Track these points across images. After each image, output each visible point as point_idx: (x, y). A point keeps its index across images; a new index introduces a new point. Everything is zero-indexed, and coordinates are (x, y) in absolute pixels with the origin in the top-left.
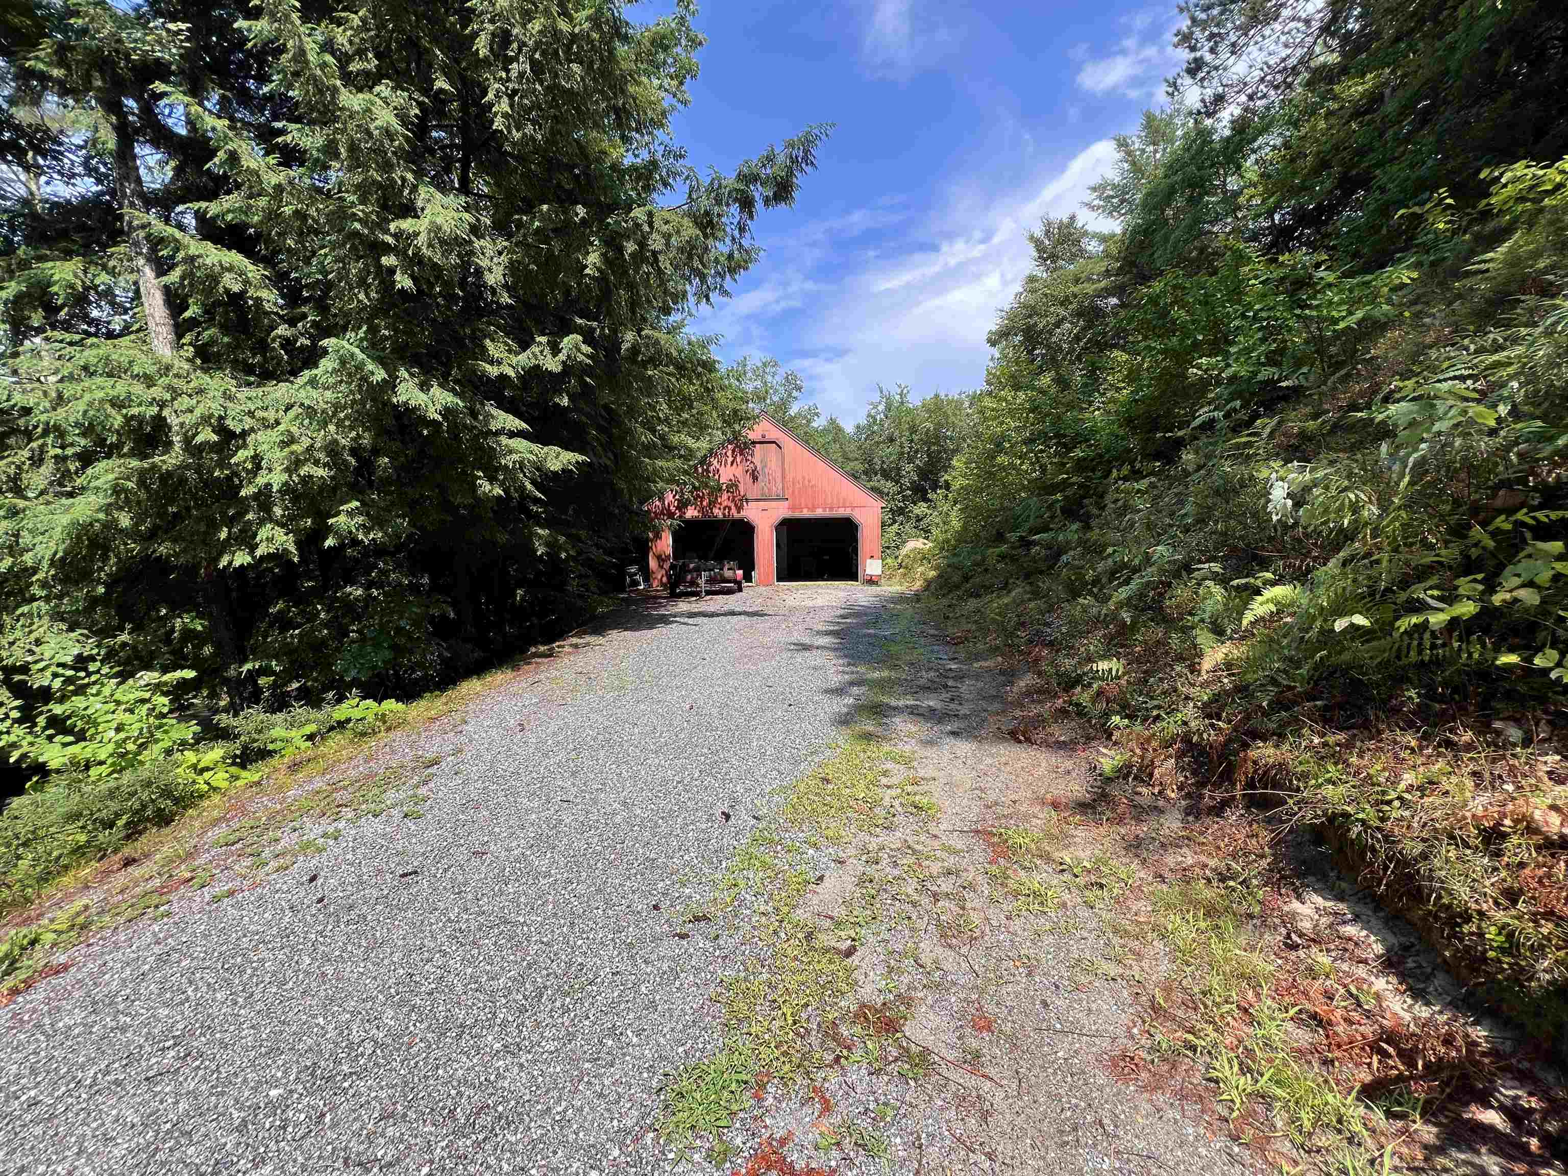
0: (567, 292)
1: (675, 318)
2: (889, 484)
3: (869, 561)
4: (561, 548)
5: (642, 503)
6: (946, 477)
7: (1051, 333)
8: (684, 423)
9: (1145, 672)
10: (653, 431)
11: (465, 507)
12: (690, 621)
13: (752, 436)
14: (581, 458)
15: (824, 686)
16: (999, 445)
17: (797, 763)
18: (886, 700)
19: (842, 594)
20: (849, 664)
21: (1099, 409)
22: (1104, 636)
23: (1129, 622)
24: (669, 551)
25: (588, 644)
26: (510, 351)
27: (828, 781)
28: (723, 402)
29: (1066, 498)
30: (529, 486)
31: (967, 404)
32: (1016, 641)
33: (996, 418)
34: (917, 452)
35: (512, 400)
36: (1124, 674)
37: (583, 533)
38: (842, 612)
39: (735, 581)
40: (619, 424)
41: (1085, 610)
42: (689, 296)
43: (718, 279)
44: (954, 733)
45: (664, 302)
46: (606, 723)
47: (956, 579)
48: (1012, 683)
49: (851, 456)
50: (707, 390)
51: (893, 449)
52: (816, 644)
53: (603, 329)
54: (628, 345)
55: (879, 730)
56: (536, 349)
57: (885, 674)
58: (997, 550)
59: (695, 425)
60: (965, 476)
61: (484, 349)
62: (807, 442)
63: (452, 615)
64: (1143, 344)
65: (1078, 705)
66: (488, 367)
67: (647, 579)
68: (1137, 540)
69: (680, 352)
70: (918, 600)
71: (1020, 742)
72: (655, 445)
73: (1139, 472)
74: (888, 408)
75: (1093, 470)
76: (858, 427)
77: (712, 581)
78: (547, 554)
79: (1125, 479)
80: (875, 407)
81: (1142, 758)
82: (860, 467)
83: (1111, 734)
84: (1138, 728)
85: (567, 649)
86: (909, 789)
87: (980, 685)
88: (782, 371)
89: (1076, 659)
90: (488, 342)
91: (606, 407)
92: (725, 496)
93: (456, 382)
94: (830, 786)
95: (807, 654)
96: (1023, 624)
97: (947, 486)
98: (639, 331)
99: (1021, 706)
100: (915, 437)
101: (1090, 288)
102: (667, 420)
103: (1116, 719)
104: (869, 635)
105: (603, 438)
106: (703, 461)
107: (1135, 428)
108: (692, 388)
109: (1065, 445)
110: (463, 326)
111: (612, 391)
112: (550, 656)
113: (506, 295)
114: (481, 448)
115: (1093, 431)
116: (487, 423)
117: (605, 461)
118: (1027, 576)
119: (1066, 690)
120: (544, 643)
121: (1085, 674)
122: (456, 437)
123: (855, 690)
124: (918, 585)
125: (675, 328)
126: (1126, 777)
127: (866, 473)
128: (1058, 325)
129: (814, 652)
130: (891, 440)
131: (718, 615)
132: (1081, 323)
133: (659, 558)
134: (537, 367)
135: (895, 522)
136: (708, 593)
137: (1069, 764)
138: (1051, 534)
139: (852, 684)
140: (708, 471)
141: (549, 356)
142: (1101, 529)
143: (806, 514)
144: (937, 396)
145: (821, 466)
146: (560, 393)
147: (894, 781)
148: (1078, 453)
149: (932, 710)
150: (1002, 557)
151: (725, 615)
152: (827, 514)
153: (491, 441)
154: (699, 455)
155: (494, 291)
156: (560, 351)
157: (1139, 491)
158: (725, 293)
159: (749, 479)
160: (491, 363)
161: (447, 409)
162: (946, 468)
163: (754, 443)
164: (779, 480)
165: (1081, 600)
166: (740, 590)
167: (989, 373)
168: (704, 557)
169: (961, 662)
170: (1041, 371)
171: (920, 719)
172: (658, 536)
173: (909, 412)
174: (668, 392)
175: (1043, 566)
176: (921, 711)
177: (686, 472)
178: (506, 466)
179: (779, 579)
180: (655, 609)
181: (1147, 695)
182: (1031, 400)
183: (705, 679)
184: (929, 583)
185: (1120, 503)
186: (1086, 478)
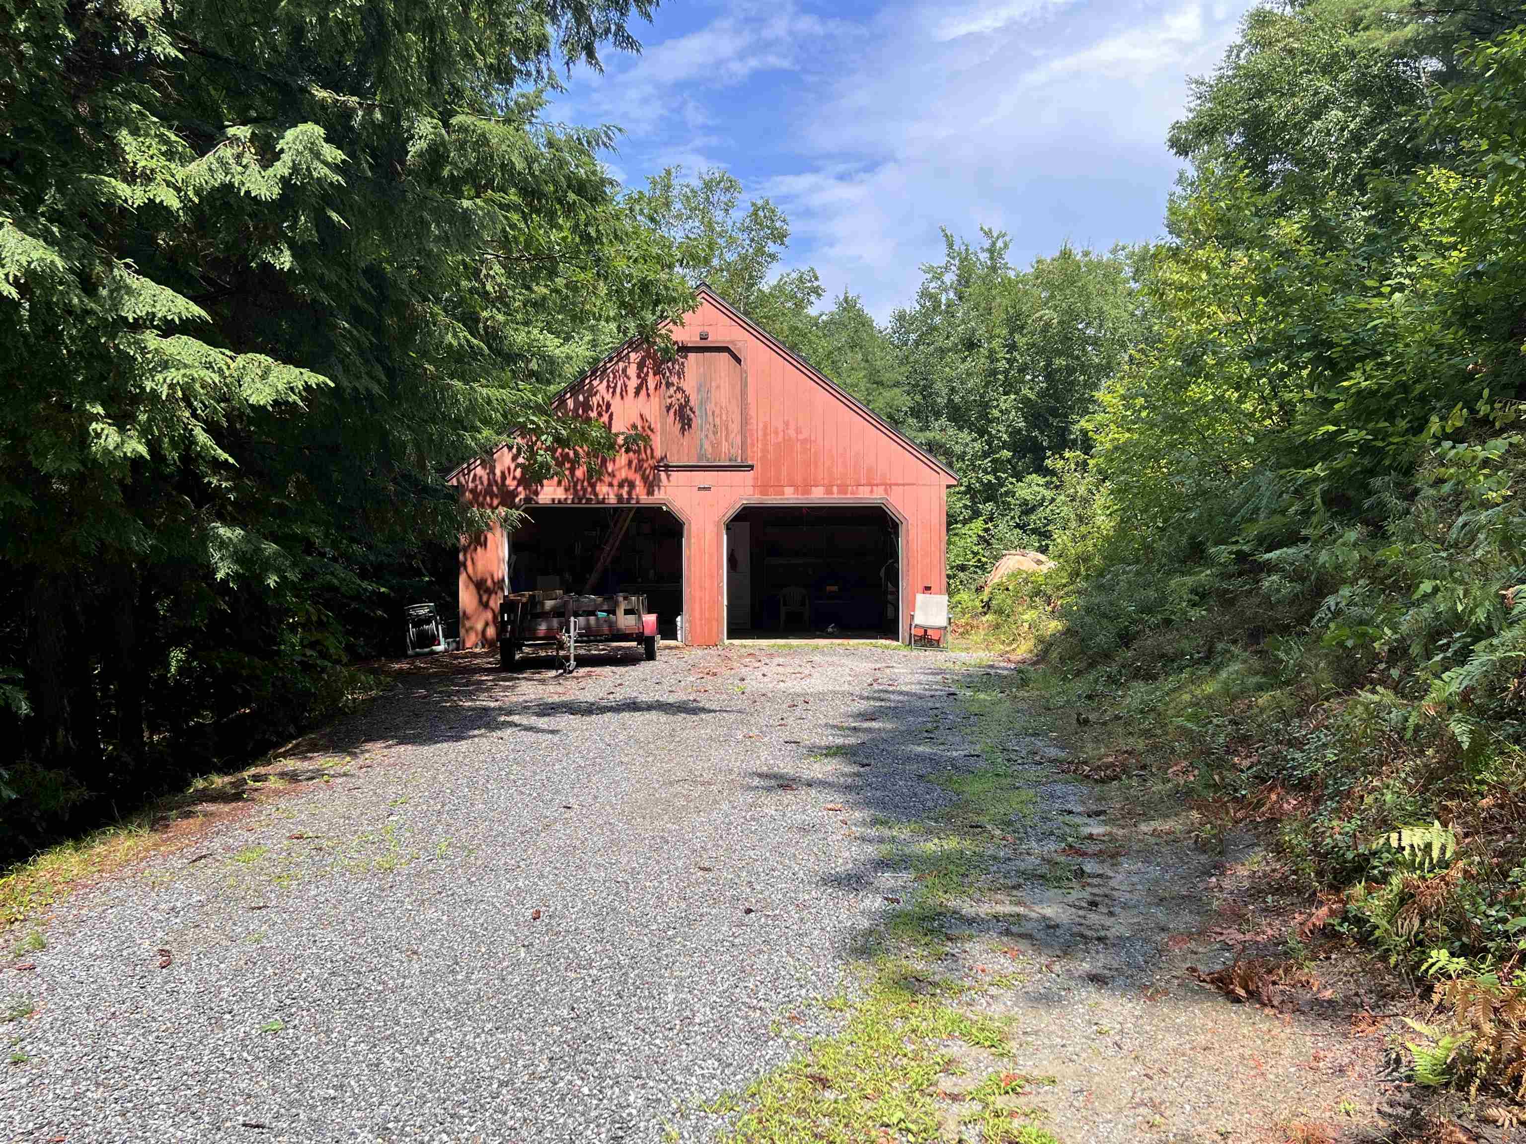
0: (297, 31)
1: (521, 89)
2: (965, 436)
3: (920, 598)
4: (267, 566)
5: (444, 471)
6: (1083, 423)
7: (1301, 128)
8: (539, 305)
9: (1502, 854)
10: (471, 321)
11: (63, 478)
12: (542, 722)
13: (680, 335)
14: (315, 379)
15: (823, 868)
16: (1192, 361)
17: (759, 1040)
18: (953, 902)
19: (865, 666)
20: (875, 822)
21: (1401, 288)
22: (1415, 771)
23: (1466, 742)
24: (502, 571)
25: (318, 774)
26: (170, 155)
27: (825, 1083)
28: (621, 265)
29: (1334, 473)
30: (202, 437)
31: (1128, 272)
32: (1229, 776)
33: (1187, 304)
34: (1023, 370)
35: (172, 255)
36: (1458, 856)
37: (316, 533)
38: (863, 706)
39: (640, 638)
40: (401, 307)
41: (1375, 713)
42: (552, 46)
43: (614, 15)
44: (1096, 979)
45: (500, 56)
46: (350, 949)
47: (1103, 638)
48: (1219, 868)
49: (887, 376)
50: (587, 239)
51: (978, 362)
52: (807, 775)
53: (369, 110)
54: (422, 145)
55: (937, 970)
56: (226, 152)
57: (952, 844)
58: (1189, 580)
59: (562, 309)
60: (1123, 424)
61: (115, 152)
62: (793, 347)
63: (25, 708)
64: (1489, 159)
65: (1360, 921)
66: (123, 189)
67: (452, 632)
68: (1483, 569)
69: (530, 161)
70: (1024, 683)
71: (1237, 1000)
72: (475, 353)
73: (1486, 421)
74: (964, 280)
75: (1391, 416)
76: (901, 317)
77: (588, 636)
78: (237, 577)
79: (1458, 437)
80: (938, 277)
81: (1498, 1042)
82: (904, 401)
83: (1430, 989)
84: (1487, 979)
85: (274, 783)
86: (1000, 1102)
87: (1154, 871)
88: (745, 200)
89: (1356, 822)
90: (124, 136)
91: (373, 273)
92: (622, 459)
93: (55, 217)
94: (830, 1095)
95: (788, 797)
96: (1244, 740)
97: (1087, 445)
98: (445, 118)
99: (1238, 918)
100: (1021, 341)
101: (1382, 40)
102: (501, 300)
103: (1440, 956)
104: (920, 758)
105: (367, 338)
106: (575, 388)
107: (1476, 329)
108: (555, 235)
109: (1331, 364)
110: (74, 99)
111: (387, 240)
112: (237, 797)
113: (165, 39)
114: (103, 356)
115: (1391, 335)
116: (116, 305)
117: (364, 383)
118: (1255, 635)
119: (1336, 888)
120: (223, 771)
121: (1374, 854)
122: (51, 333)
123: (887, 879)
124: (1024, 649)
125: (522, 109)
126: (1463, 1085)
127: (915, 412)
128: (1316, 113)
129: (803, 792)
130: (971, 345)
131: (604, 710)
132: (1366, 109)
133: (480, 586)
134: (228, 188)
135: (976, 514)
136: (582, 661)
137: (1341, 1052)
138: (1305, 549)
139: (882, 864)
140: (587, 407)
141: (255, 167)
142: (1408, 540)
143: (789, 497)
144: (1066, 255)
145: (821, 396)
146: (274, 240)
147: (967, 1084)
148: (1357, 380)
149: (1051, 926)
150: (1201, 596)
151: (617, 709)
152: (836, 498)
153: (124, 343)
154: (570, 371)
155: (140, 32)
156: (277, 156)
157: (1486, 463)
158: (626, 41)
159: (672, 424)
160: (130, 178)
161: (30, 273)
162: (1085, 405)
163: (685, 350)
164: (735, 427)
165: (1365, 696)
166: (650, 655)
167: (1173, 212)
168: (576, 586)
169: (1112, 821)
170: (1283, 208)
171: (1023, 945)
172: (479, 540)
173: (1008, 286)
174: (505, 242)
175: (1284, 614)
176: (1028, 927)
177: (539, 409)
178: (154, 395)
179: (733, 633)
180: (469, 695)
181: (1506, 903)
182: (1261, 269)
183: (568, 851)
184: (1046, 646)
185: (1446, 488)
186: (1375, 433)
